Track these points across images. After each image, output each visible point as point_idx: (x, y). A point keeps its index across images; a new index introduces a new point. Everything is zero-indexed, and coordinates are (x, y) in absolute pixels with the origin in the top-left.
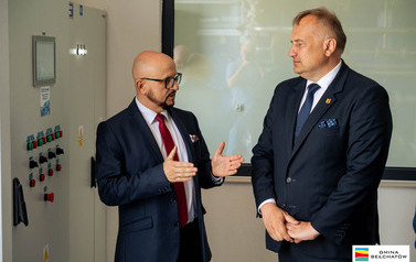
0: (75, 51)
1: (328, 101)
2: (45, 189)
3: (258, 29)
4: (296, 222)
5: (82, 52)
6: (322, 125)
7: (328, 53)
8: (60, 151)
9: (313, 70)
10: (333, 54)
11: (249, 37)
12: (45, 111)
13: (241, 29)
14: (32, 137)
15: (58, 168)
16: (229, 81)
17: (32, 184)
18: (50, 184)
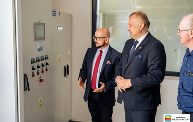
1: (140, 48)
2: (40, 77)
6: (136, 57)
7: (141, 29)
8: (47, 64)
9: (136, 35)
10: (143, 29)
12: (40, 49)
14: (34, 59)
15: (47, 70)
17: (33, 76)
18: (42, 76)
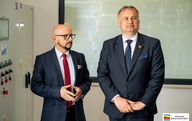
0: (18, 25)
1: (140, 47)
3: (104, 15)
4: (134, 103)
5: (22, 25)
8: (11, 71)
11: (99, 19)
12: (4, 52)
13: (96, 15)
15: (10, 79)
16: (90, 39)
